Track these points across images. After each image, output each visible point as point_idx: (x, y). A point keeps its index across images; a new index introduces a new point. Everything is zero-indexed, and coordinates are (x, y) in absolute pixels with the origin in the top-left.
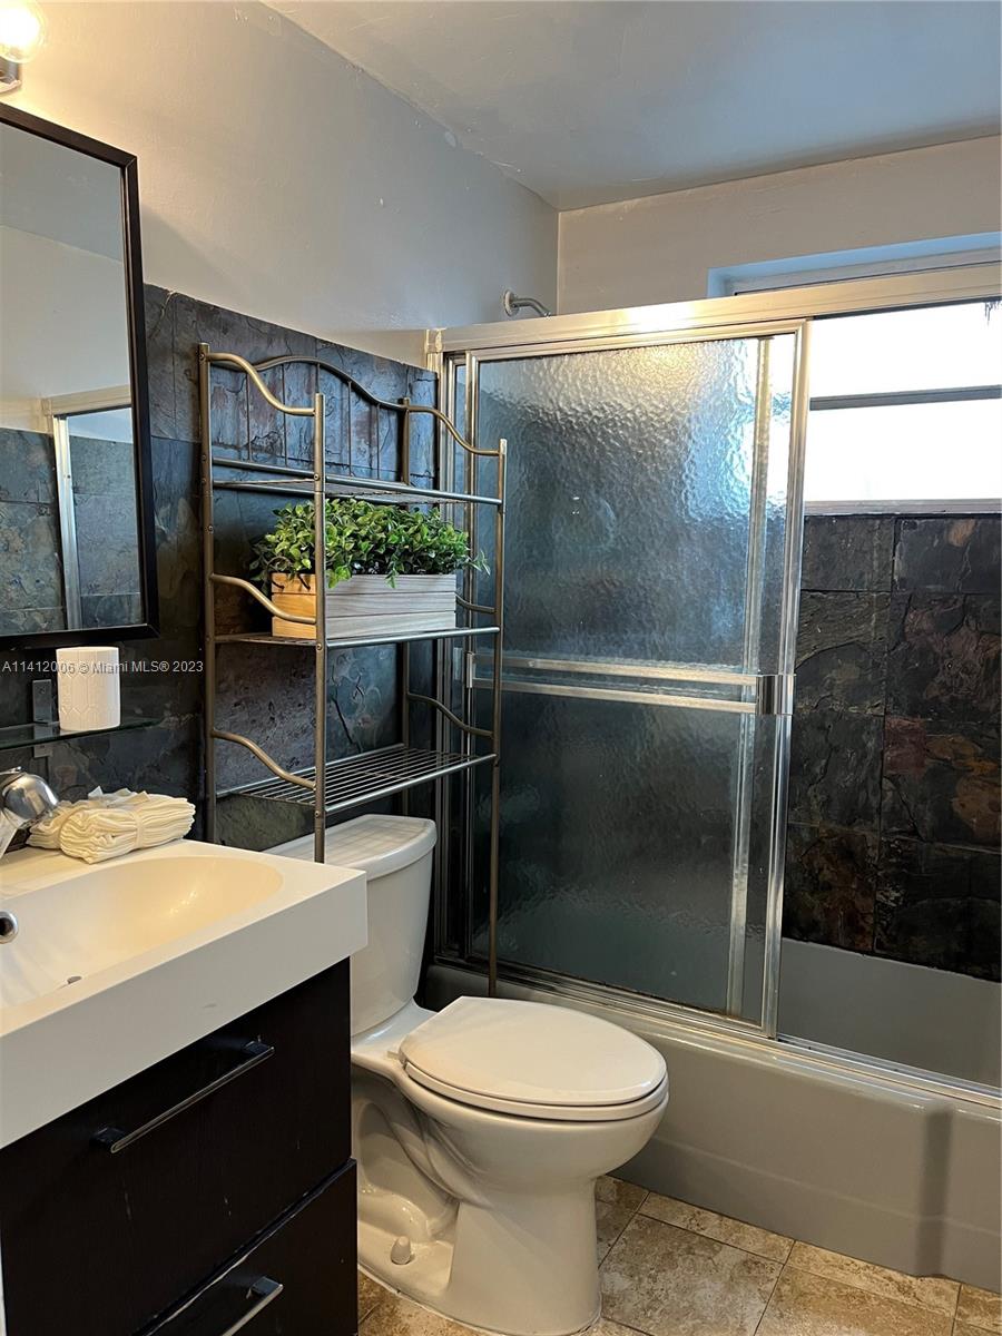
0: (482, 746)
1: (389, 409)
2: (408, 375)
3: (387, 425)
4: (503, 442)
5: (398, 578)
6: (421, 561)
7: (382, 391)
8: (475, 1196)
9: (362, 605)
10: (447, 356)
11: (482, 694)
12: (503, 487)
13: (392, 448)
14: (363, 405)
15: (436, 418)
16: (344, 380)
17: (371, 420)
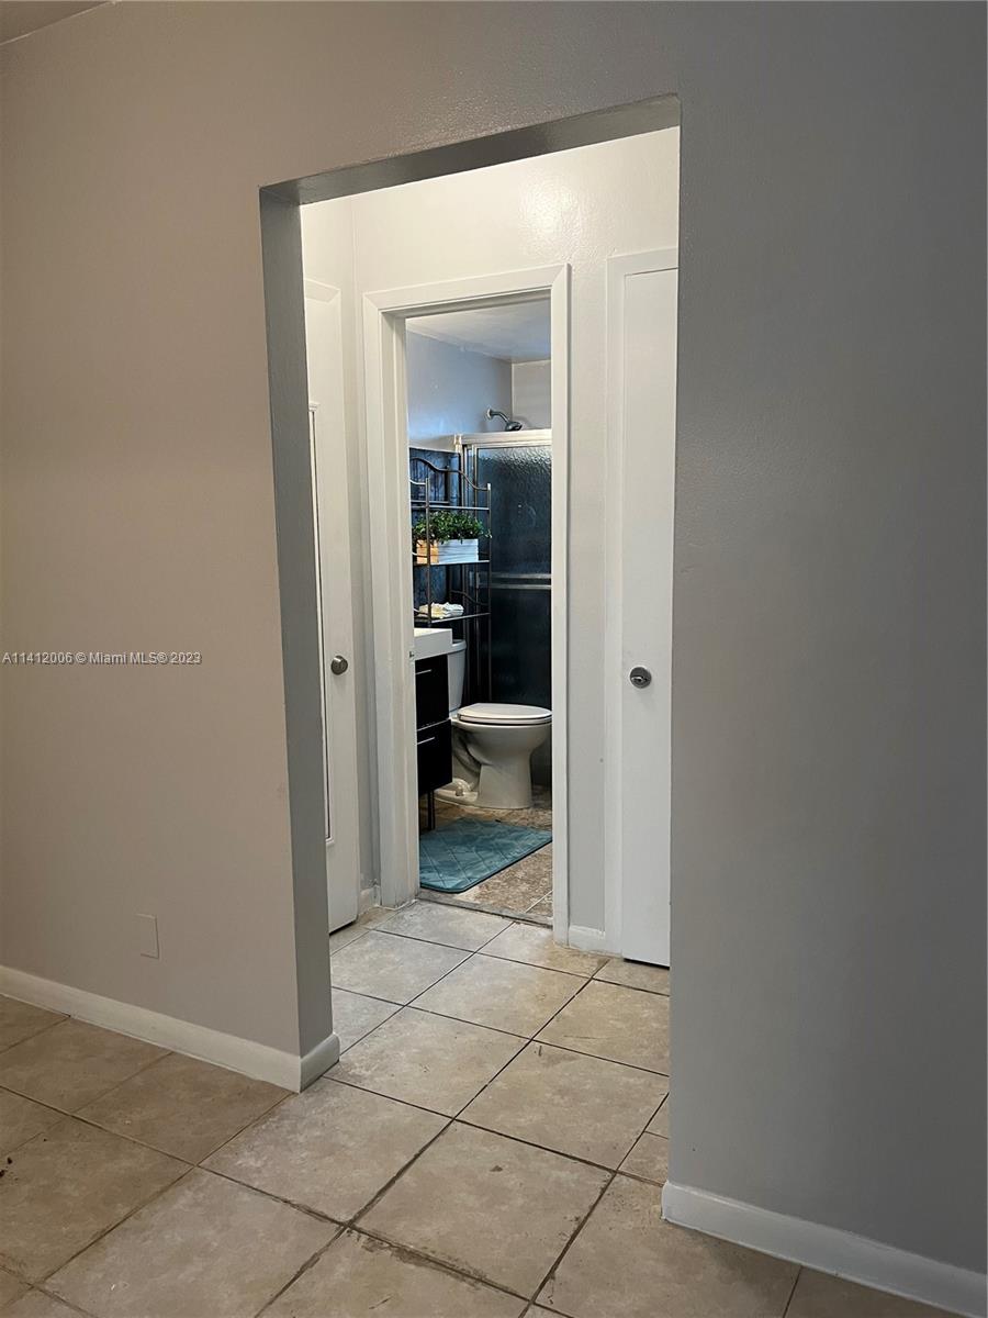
0: (483, 610)
1: (442, 472)
2: (448, 456)
3: (441, 479)
4: (489, 485)
5: (464, 541)
6: (467, 534)
7: (438, 465)
8: (486, 762)
9: (449, 551)
10: (464, 446)
11: (483, 591)
12: (489, 502)
13: (443, 487)
14: (432, 472)
15: (460, 475)
16: (426, 463)
17: (435, 477)
